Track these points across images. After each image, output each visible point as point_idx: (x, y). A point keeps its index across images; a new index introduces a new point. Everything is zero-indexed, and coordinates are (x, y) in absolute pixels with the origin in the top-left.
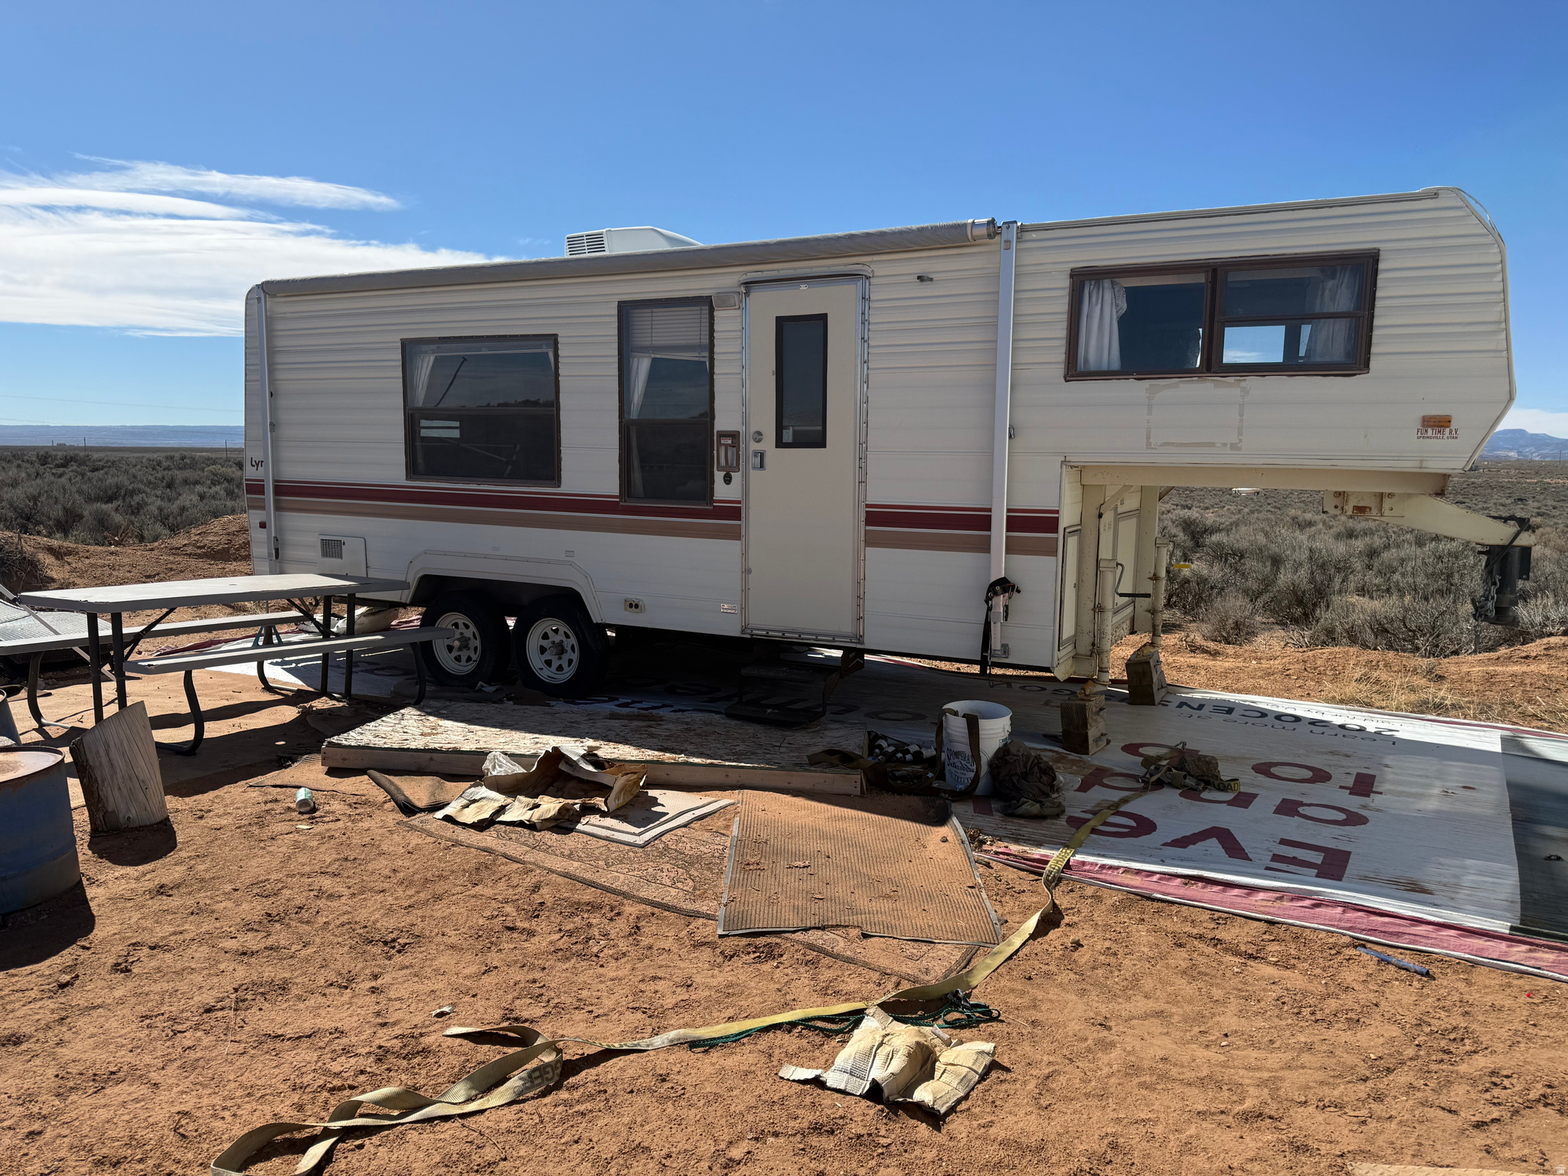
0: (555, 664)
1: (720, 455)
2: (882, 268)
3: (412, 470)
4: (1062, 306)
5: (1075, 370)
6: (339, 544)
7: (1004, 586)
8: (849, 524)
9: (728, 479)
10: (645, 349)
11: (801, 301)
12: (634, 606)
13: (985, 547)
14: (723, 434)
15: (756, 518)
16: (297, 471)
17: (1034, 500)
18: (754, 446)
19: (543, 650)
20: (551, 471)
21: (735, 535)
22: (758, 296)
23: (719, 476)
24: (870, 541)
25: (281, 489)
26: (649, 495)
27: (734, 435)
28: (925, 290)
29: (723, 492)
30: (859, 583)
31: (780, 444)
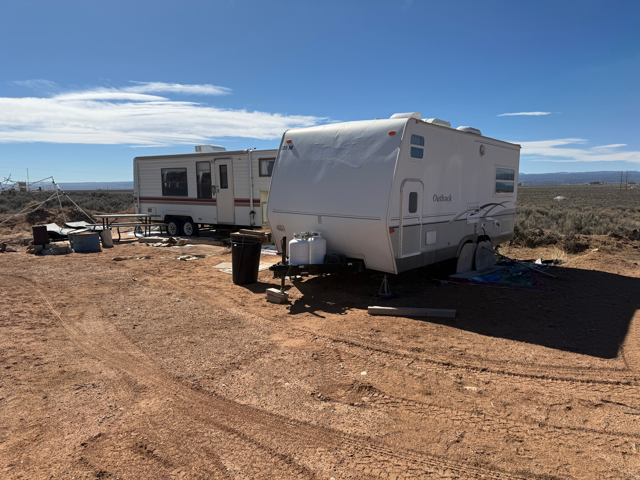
0: (189, 232)
1: (213, 190)
2: (235, 157)
3: (164, 194)
4: (258, 164)
5: (261, 175)
6: (151, 209)
7: (253, 212)
8: (232, 202)
9: (214, 195)
10: (201, 170)
11: (223, 162)
12: (200, 219)
13: (249, 205)
14: (213, 186)
15: (218, 201)
16: (143, 195)
17: (256, 197)
18: (217, 188)
19: (187, 229)
20: (186, 194)
21: (215, 205)
22: (217, 161)
23: (213, 194)
24: (235, 205)
25: (140, 199)
26: (204, 198)
27: (214, 186)
28: (239, 161)
29: (214, 197)
30: (234, 213)
31: (221, 188)
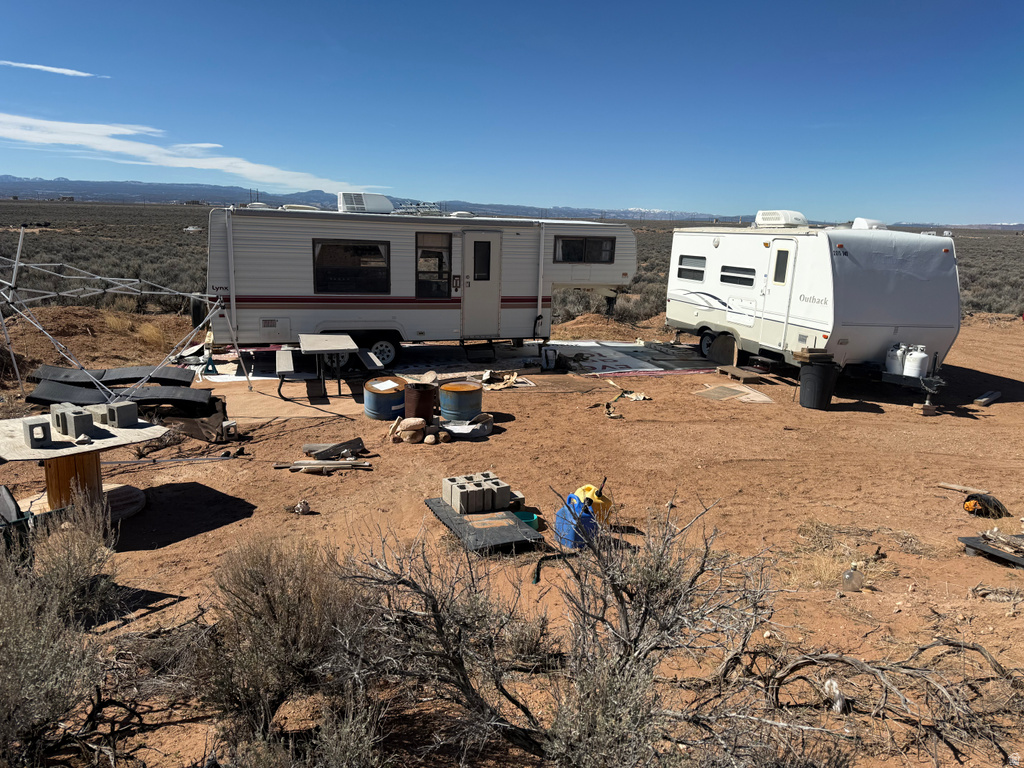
1: (454, 283)
2: (506, 230)
3: (317, 290)
4: (553, 244)
5: (555, 261)
6: (275, 322)
7: (541, 317)
8: (496, 302)
9: (456, 290)
10: (421, 247)
11: (482, 237)
12: (421, 333)
13: (536, 307)
14: (455, 277)
15: (467, 303)
17: (548, 294)
18: (466, 280)
20: (387, 290)
21: (459, 308)
22: (468, 234)
23: (453, 289)
24: (503, 307)
27: (459, 277)
28: (518, 237)
29: (454, 294)
30: (499, 319)
31: (475, 279)
